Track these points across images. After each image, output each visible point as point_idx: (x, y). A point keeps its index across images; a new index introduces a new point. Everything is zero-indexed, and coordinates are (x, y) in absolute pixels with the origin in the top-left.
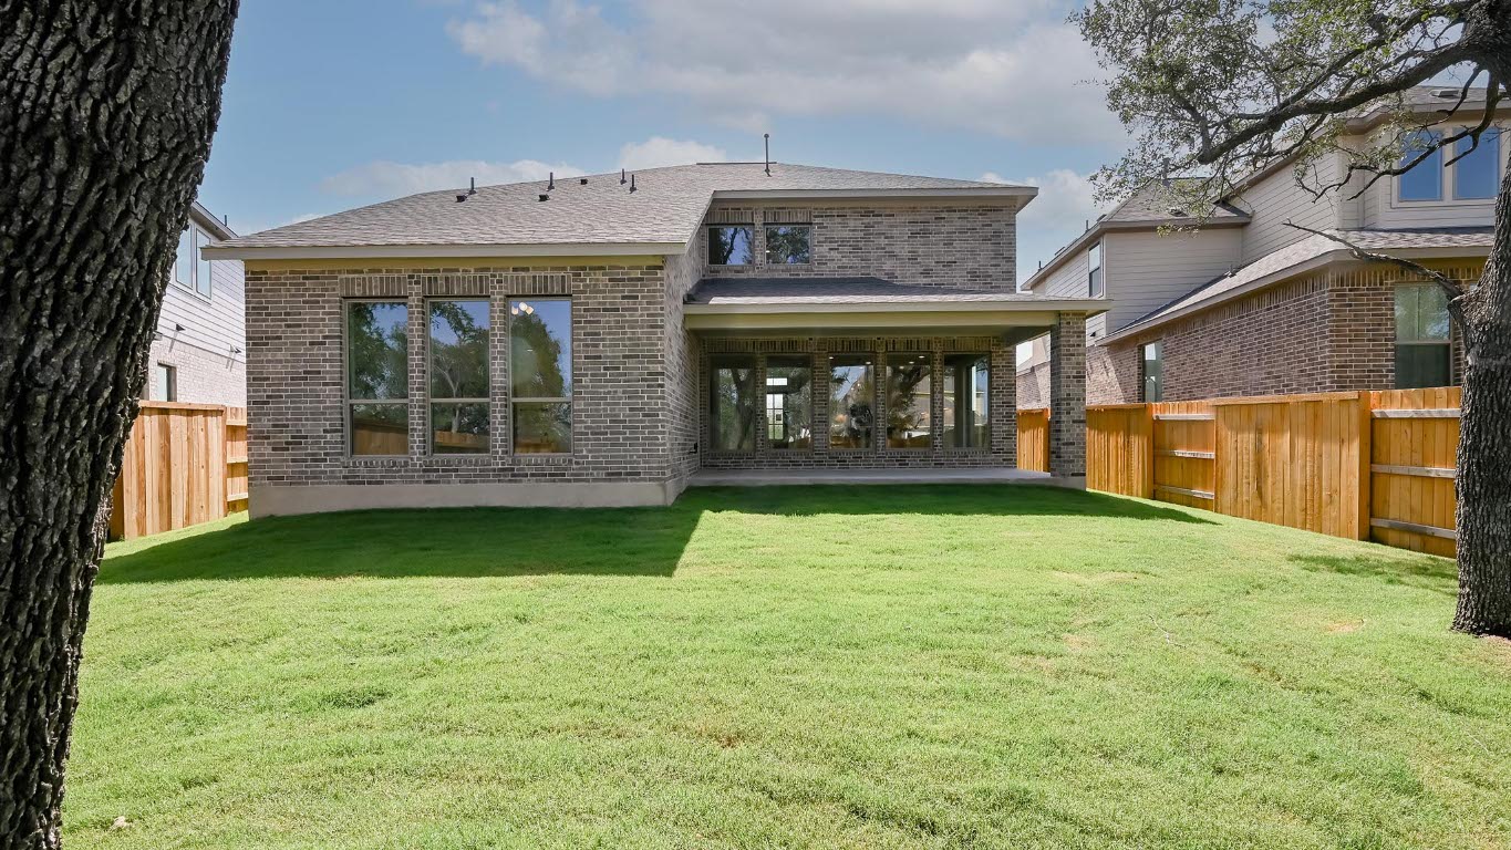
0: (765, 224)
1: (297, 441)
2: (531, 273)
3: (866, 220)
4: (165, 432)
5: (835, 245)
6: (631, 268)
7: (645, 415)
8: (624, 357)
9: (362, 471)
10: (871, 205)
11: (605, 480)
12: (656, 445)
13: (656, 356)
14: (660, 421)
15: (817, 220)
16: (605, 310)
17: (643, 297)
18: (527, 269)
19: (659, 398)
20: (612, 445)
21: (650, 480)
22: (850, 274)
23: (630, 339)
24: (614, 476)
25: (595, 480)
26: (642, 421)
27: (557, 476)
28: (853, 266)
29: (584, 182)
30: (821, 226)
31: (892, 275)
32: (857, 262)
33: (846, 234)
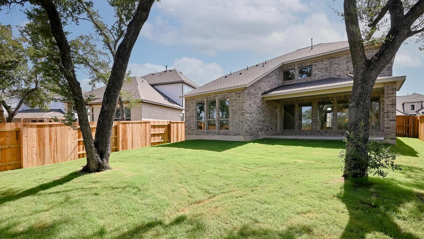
0: (298, 68)
1: (191, 127)
2: (222, 94)
3: (330, 60)
4: (177, 126)
5: (319, 70)
6: (239, 91)
7: (241, 122)
8: (238, 110)
9: (198, 133)
10: (332, 56)
11: (234, 135)
12: (243, 128)
13: (243, 109)
14: (244, 123)
15: (314, 64)
16: (234, 100)
17: (241, 97)
18: (221, 94)
19: (244, 118)
20: (235, 128)
21: (242, 136)
22: (324, 77)
23: (239, 106)
24: (235, 135)
25: (232, 135)
26: (241, 123)
27: (226, 134)
28: (326, 75)
29: (257, 66)
30: (315, 65)
31: (339, 76)
32: (327, 74)
33: (323, 66)
